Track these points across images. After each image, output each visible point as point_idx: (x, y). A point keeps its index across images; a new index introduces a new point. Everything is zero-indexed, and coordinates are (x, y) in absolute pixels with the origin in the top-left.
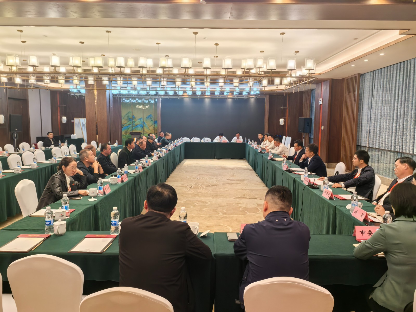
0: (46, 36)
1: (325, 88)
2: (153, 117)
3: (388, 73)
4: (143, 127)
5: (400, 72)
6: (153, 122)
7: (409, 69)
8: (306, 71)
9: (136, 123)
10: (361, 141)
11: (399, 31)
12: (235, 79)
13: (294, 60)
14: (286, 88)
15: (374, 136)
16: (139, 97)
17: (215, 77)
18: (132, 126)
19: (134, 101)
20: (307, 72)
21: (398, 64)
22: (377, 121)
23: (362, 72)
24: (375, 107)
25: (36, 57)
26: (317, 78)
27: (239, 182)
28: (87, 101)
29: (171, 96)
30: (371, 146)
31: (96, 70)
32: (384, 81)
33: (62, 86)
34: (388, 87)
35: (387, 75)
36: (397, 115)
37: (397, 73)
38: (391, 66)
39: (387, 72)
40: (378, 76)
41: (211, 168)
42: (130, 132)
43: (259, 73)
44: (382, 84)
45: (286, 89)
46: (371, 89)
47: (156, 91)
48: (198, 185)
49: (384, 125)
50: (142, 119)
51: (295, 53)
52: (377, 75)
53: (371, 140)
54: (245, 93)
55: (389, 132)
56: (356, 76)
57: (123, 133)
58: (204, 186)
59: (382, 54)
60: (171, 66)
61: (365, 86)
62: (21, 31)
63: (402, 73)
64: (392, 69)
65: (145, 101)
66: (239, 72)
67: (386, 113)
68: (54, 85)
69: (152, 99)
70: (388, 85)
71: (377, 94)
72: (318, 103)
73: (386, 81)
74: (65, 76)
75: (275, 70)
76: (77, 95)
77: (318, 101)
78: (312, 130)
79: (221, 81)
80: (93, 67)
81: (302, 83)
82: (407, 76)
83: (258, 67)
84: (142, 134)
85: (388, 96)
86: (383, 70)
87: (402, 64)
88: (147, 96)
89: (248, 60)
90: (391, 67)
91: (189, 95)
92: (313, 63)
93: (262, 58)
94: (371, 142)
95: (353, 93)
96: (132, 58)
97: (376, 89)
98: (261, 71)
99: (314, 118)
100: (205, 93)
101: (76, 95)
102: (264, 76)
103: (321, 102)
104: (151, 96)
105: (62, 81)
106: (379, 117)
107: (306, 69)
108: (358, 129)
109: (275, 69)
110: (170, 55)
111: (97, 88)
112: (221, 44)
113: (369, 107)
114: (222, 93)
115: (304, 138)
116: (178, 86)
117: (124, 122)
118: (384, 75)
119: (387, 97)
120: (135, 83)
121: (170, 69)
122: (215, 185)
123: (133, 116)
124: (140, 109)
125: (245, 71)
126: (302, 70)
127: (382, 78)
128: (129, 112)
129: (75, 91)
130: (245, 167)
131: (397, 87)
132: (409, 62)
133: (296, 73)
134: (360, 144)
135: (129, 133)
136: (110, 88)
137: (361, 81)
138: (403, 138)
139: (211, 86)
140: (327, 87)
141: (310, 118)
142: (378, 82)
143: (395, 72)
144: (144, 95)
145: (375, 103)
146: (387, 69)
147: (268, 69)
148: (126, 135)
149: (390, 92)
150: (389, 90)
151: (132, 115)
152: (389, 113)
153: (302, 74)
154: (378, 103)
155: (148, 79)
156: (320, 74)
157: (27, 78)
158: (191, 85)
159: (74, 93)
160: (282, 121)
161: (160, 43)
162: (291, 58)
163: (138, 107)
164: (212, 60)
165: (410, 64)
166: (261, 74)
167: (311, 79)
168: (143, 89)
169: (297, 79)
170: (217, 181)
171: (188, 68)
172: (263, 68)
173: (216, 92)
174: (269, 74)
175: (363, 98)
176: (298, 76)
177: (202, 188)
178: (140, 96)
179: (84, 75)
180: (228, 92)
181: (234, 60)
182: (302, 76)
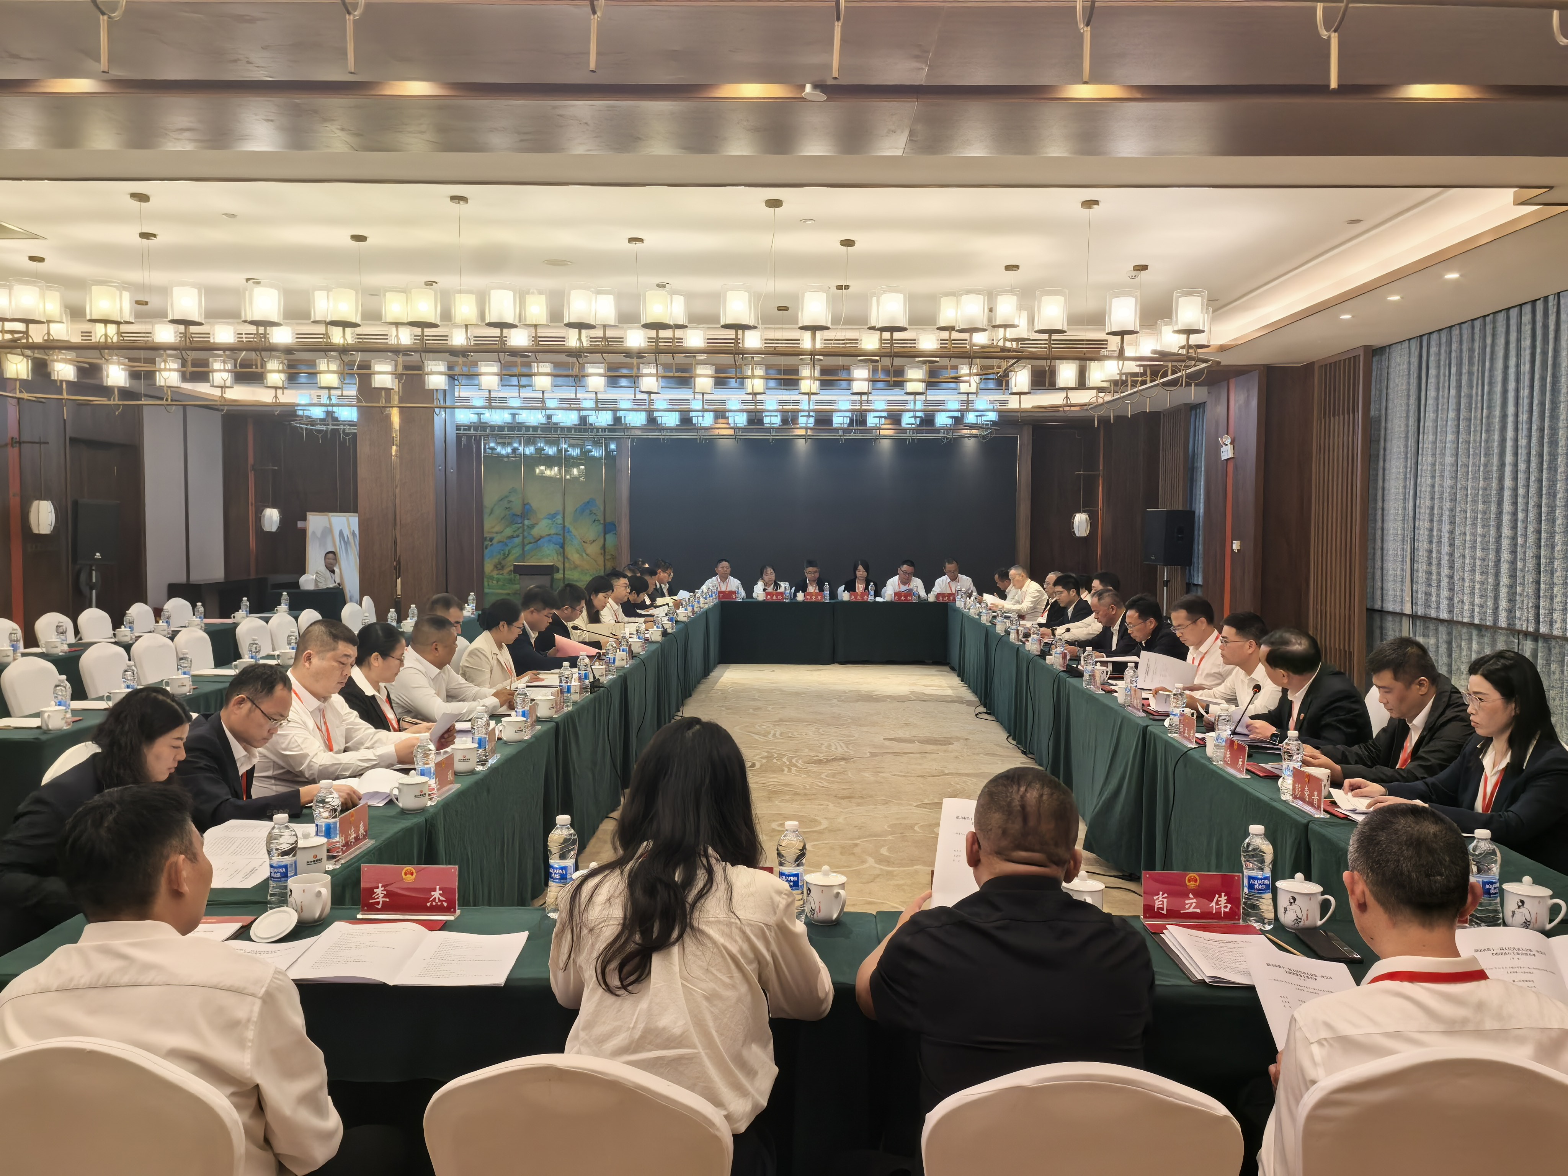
0: (233, 216)
1: (1242, 398)
2: (602, 509)
3: (1476, 345)
4: (563, 546)
5: (1519, 340)
6: (601, 527)
7: (1552, 327)
8: (1177, 336)
9: (536, 532)
10: (1382, 594)
11: (1515, 192)
12: (912, 368)
13: (1133, 299)
14: (1100, 400)
15: (1430, 573)
16: (552, 435)
17: (840, 361)
18: (523, 542)
19: (530, 450)
20: (1182, 339)
21: (1511, 311)
22: (1440, 521)
23: (1376, 341)
24: (1429, 468)
25: (195, 291)
26: (1219, 363)
27: (929, 748)
28: (364, 450)
29: (671, 429)
30: (1420, 612)
31: (405, 337)
32: (1459, 374)
33: (276, 397)
34: (1477, 394)
35: (1471, 350)
36: (1515, 496)
37: (1507, 343)
38: (1485, 316)
39: (1473, 340)
40: (1439, 354)
41: (822, 696)
42: (515, 565)
43: (1001, 344)
44: (1453, 384)
45: (1102, 404)
46: (1413, 400)
47: (615, 411)
48: (780, 757)
49: (1468, 534)
50: (560, 517)
51: (1134, 273)
52: (1434, 350)
53: (1421, 588)
54: (942, 420)
55: (1484, 560)
56: (1355, 357)
57: (488, 567)
58: (800, 761)
59: (1453, 276)
60: (682, 321)
61: (1390, 391)
62: (142, 198)
63: (1527, 343)
64: (1489, 328)
65: (570, 449)
66: (928, 342)
67: (1473, 487)
68: (241, 394)
69: (596, 442)
70: (1477, 388)
71: (1436, 421)
72: (1218, 453)
73: (1470, 373)
74: (289, 360)
75: (1065, 332)
76: (324, 428)
77: (1217, 447)
78: (1196, 555)
79: (861, 373)
80: (397, 324)
81: (1162, 381)
82: (1545, 353)
83: (998, 323)
84: (558, 570)
85: (1478, 428)
86: (1456, 332)
87: (1527, 309)
88: (580, 430)
89: (965, 298)
90: (1485, 321)
91: (735, 428)
92: (1202, 309)
93: (1012, 291)
94: (1419, 596)
95: (1346, 416)
96: (540, 293)
97: (1430, 402)
98: (1008, 336)
99: (1202, 511)
100: (795, 420)
101: (318, 427)
102: (1019, 356)
103: (1227, 452)
104: (597, 429)
105: (276, 378)
106: (1447, 505)
107: (1176, 328)
108: (1370, 551)
109: (1063, 332)
110: (676, 282)
111: (400, 402)
112: (865, 242)
113: (1409, 470)
114: (859, 418)
115: (1166, 583)
116: (703, 394)
117: (493, 527)
118: (1461, 350)
119: (1475, 431)
120: (542, 382)
121: (679, 333)
122: (843, 759)
123: (528, 504)
124: (550, 478)
125: (950, 339)
126: (1158, 334)
127: (1454, 362)
128: (513, 491)
129: (318, 413)
130: (949, 692)
131: (1511, 395)
132: (1552, 302)
133: (1136, 344)
134: (1379, 603)
135: (512, 568)
136: (448, 403)
137: (1374, 374)
138: (1538, 583)
139: (822, 392)
140: (1248, 396)
141: (1188, 509)
142: (1438, 376)
143: (1501, 341)
144: (569, 429)
145: (1430, 452)
146: (1470, 331)
147: (1036, 329)
148: (500, 576)
149: (1485, 411)
150: (1479, 405)
151: (523, 501)
152: (1485, 489)
153: (1159, 348)
154: (1443, 455)
155: (590, 369)
156: (1223, 349)
157: (148, 368)
158: (750, 391)
159: (312, 421)
160: (1080, 522)
161: (641, 240)
162: (1120, 290)
163: (542, 472)
164: (833, 301)
165: (1555, 310)
166: (1009, 350)
167: (1195, 366)
168: (570, 405)
169: (1140, 366)
170: (847, 744)
171: (745, 327)
172: (1018, 326)
173: (835, 415)
174: (1041, 350)
175: (1385, 435)
176: (1148, 354)
177: (793, 768)
178: (556, 430)
179: (359, 357)
180: (883, 414)
181: (912, 299)
182: (1163, 355)
